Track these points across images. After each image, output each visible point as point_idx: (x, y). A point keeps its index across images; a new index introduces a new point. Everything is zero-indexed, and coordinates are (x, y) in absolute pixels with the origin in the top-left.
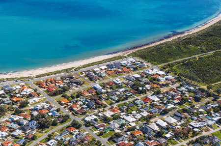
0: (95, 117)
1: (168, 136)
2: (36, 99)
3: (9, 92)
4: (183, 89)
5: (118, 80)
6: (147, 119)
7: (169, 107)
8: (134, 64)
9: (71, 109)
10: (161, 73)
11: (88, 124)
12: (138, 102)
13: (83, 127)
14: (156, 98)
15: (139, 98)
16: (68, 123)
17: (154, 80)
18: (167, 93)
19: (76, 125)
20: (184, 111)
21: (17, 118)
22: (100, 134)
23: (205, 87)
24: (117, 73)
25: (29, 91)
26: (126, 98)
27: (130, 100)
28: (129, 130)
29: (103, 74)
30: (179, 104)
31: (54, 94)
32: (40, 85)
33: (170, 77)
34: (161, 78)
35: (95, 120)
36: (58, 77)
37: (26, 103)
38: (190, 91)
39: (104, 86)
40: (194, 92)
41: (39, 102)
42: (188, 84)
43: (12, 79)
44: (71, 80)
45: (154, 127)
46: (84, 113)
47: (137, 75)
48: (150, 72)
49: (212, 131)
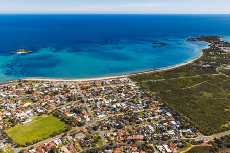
0: (93, 100)
1: (117, 110)
2: (74, 90)
3: (66, 86)
4: (139, 93)
5: (113, 86)
6: (113, 103)
7: (127, 99)
8: (125, 80)
9: (85, 95)
10: (135, 85)
11: (88, 102)
12: (115, 96)
13: (85, 103)
14: (124, 95)
15: (117, 94)
16: (80, 101)
17: (129, 87)
18: (131, 94)
19: (83, 102)
20: (132, 101)
21: (62, 96)
22: (90, 106)
23: (149, 93)
24: (115, 83)
25: (73, 86)
26: (111, 94)
27: (113, 94)
28: (103, 106)
29: (109, 83)
30: (132, 98)
31: (83, 89)
32: (80, 85)
33: (137, 87)
34: (132, 87)
35: (92, 101)
36: (89, 82)
37: (69, 91)
38: (141, 94)
39: (105, 88)
41: (74, 91)
42: (143, 91)
43: (71, 82)
44: (94, 84)
45: (114, 106)
46: (89, 97)
47: (123, 85)
48: (130, 84)
49: (139, 111)
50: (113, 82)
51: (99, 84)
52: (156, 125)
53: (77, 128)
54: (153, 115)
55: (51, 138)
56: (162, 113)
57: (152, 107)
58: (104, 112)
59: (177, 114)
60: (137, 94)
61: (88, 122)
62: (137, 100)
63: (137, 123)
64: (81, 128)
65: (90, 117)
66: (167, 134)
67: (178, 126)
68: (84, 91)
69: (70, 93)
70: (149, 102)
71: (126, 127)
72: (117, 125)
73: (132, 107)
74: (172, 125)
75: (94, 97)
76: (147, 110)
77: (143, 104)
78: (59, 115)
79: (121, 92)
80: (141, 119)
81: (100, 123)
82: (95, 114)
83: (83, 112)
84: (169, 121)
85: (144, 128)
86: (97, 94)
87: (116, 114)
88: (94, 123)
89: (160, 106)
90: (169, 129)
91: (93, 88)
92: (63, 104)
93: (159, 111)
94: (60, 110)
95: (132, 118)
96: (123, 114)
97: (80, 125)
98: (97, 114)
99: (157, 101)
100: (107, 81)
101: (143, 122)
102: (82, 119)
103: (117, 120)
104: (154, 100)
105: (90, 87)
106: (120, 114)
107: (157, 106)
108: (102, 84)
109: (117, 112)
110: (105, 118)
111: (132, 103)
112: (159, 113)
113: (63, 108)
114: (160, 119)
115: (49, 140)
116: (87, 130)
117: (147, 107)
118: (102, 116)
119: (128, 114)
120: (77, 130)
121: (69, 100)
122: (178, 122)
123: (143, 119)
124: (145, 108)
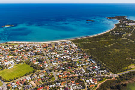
1: (64, 60)
2: (39, 49)
3: (34, 46)
4: (77, 50)
5: (62, 46)
6: (61, 56)
7: (70, 54)
8: (69, 43)
9: (45, 52)
10: (75, 45)
11: (47, 55)
12: (63, 52)
13: (45, 56)
14: (68, 51)
15: (64, 51)
16: (42, 55)
17: (71, 47)
18: (72, 51)
19: (44, 55)
20: (73, 55)
21: (31, 52)
22: (48, 58)
23: (83, 50)
24: (63, 44)
25: (38, 46)
26: (60, 51)
27: (62, 51)
28: (55, 58)
29: (60, 44)
30: (73, 53)
33: (76, 47)
34: (73, 47)
35: (49, 55)
36: (48, 44)
39: (57, 47)
40: (79, 51)
42: (80, 49)
43: (37, 44)
44: (51, 45)
45: (62, 58)
46: (48, 53)
47: (68, 46)
48: (72, 45)
49: (77, 60)
50: (62, 44)
51: (54, 45)
52: (86, 68)
53: (40, 71)
54: (85, 63)
55: (25, 77)
56: (90, 61)
57: (84, 58)
58: (56, 61)
59: (99, 62)
60: (76, 51)
61: (47, 67)
62: (76, 54)
63: (75, 67)
64: (42, 71)
65: (48, 64)
66: (92, 73)
67: (99, 69)
68: (45, 49)
69: (37, 50)
70: (83, 55)
71: (69, 70)
72: (64, 68)
73: (72, 58)
74: (95, 68)
75: (51, 53)
76: (81, 60)
77: (79, 56)
78: (29, 63)
79: (67, 50)
80: (78, 65)
81: (54, 68)
82: (51, 63)
83: (44, 61)
84: (94, 66)
85: (79, 70)
86: (53, 51)
87: (63, 63)
88: (50, 68)
89: (89, 57)
90: (93, 70)
91: (50, 47)
92: (32, 57)
93: (88, 60)
94: (30, 60)
95: (72, 64)
96: (67, 62)
97: (42, 69)
98: (52, 63)
99: (87, 54)
100: (58, 43)
101: (79, 66)
102: (43, 65)
103: (63, 66)
104: (86, 54)
105: (48, 47)
106: (66, 62)
107: (87, 58)
108: (56, 45)
109: (64, 61)
110: (57, 65)
111: (73, 56)
112: (88, 61)
113: (32, 59)
114: (89, 65)
115: (23, 78)
116: (46, 72)
117: (82, 58)
118: (55, 64)
119: (70, 62)
120: (40, 72)
121: (36, 54)
122: (99, 66)
123: (79, 65)
124: (80, 59)
